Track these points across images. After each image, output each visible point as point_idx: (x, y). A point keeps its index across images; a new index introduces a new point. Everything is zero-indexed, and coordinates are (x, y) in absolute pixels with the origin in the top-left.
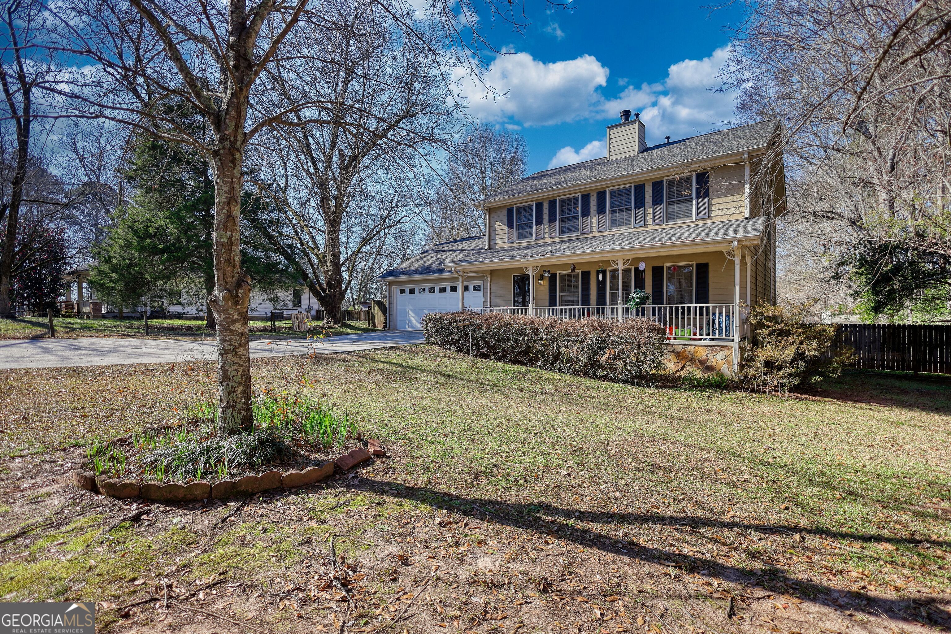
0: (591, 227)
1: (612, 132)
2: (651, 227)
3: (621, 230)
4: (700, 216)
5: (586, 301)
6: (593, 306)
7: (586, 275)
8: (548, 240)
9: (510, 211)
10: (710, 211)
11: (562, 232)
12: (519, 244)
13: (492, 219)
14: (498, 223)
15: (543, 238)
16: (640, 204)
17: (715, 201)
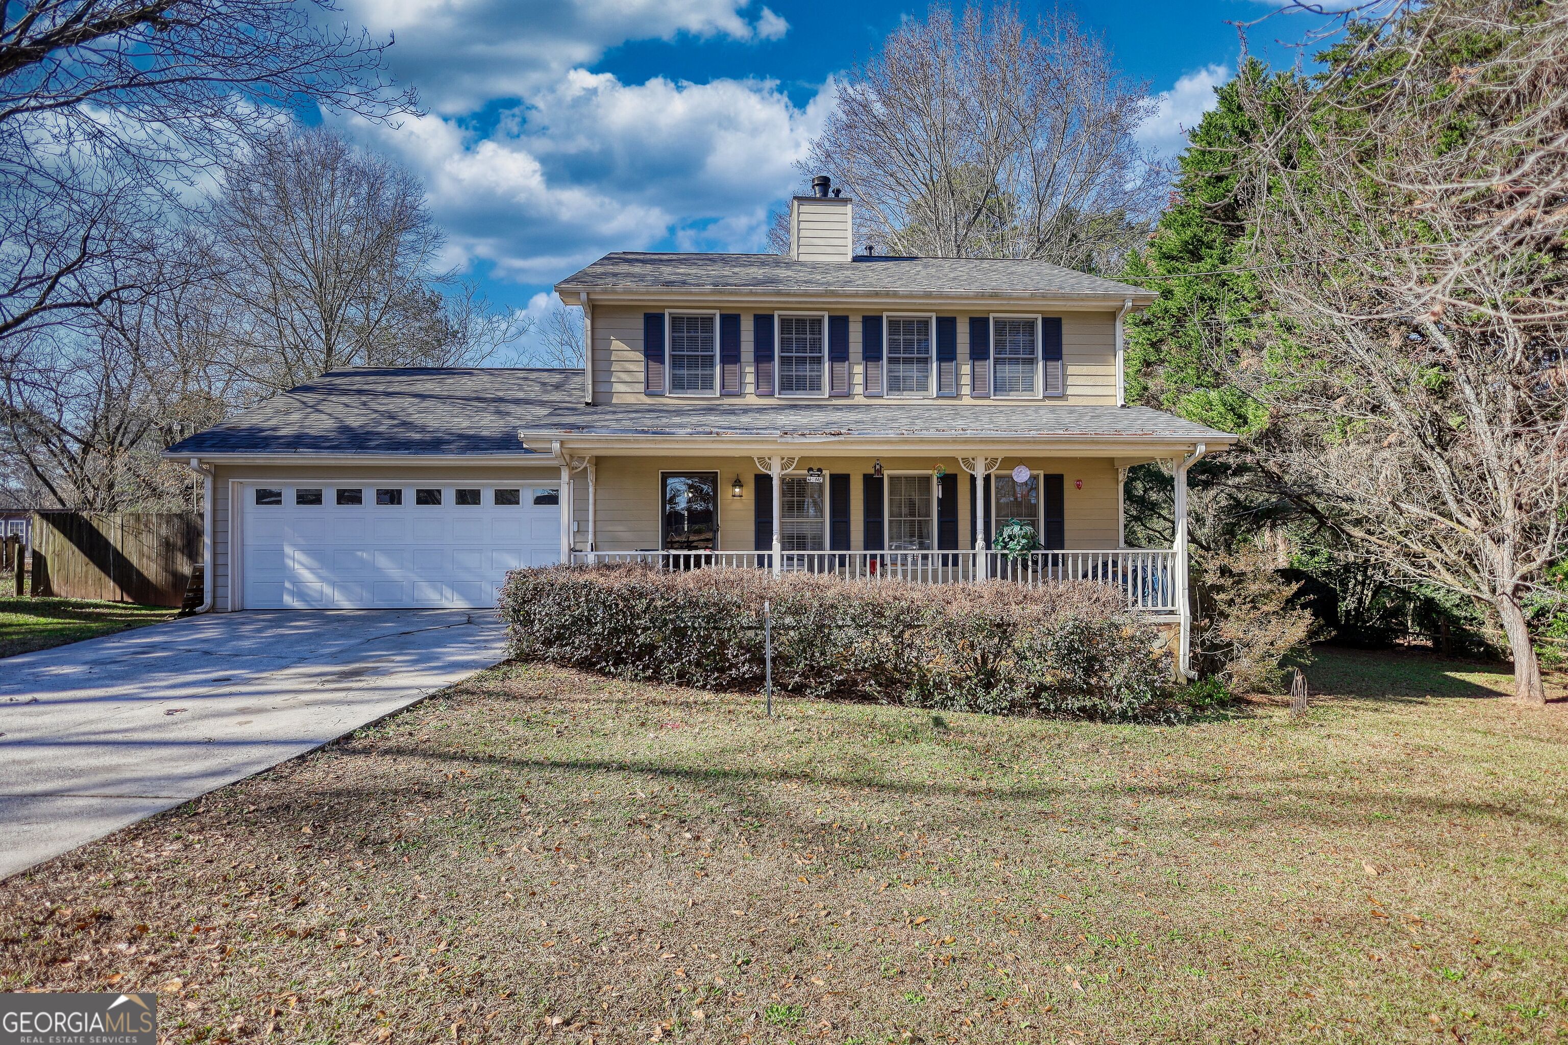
0: (850, 385)
1: (804, 208)
2: (967, 401)
3: (912, 398)
4: (1050, 392)
5: (841, 539)
6: (857, 551)
7: (840, 483)
8: (752, 400)
9: (653, 322)
10: (1064, 386)
11: (787, 385)
12: (671, 400)
13: (600, 333)
14: (616, 344)
15: (740, 395)
16: (947, 353)
17: (1071, 370)
